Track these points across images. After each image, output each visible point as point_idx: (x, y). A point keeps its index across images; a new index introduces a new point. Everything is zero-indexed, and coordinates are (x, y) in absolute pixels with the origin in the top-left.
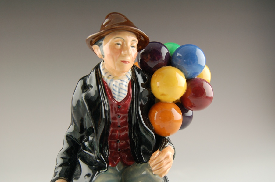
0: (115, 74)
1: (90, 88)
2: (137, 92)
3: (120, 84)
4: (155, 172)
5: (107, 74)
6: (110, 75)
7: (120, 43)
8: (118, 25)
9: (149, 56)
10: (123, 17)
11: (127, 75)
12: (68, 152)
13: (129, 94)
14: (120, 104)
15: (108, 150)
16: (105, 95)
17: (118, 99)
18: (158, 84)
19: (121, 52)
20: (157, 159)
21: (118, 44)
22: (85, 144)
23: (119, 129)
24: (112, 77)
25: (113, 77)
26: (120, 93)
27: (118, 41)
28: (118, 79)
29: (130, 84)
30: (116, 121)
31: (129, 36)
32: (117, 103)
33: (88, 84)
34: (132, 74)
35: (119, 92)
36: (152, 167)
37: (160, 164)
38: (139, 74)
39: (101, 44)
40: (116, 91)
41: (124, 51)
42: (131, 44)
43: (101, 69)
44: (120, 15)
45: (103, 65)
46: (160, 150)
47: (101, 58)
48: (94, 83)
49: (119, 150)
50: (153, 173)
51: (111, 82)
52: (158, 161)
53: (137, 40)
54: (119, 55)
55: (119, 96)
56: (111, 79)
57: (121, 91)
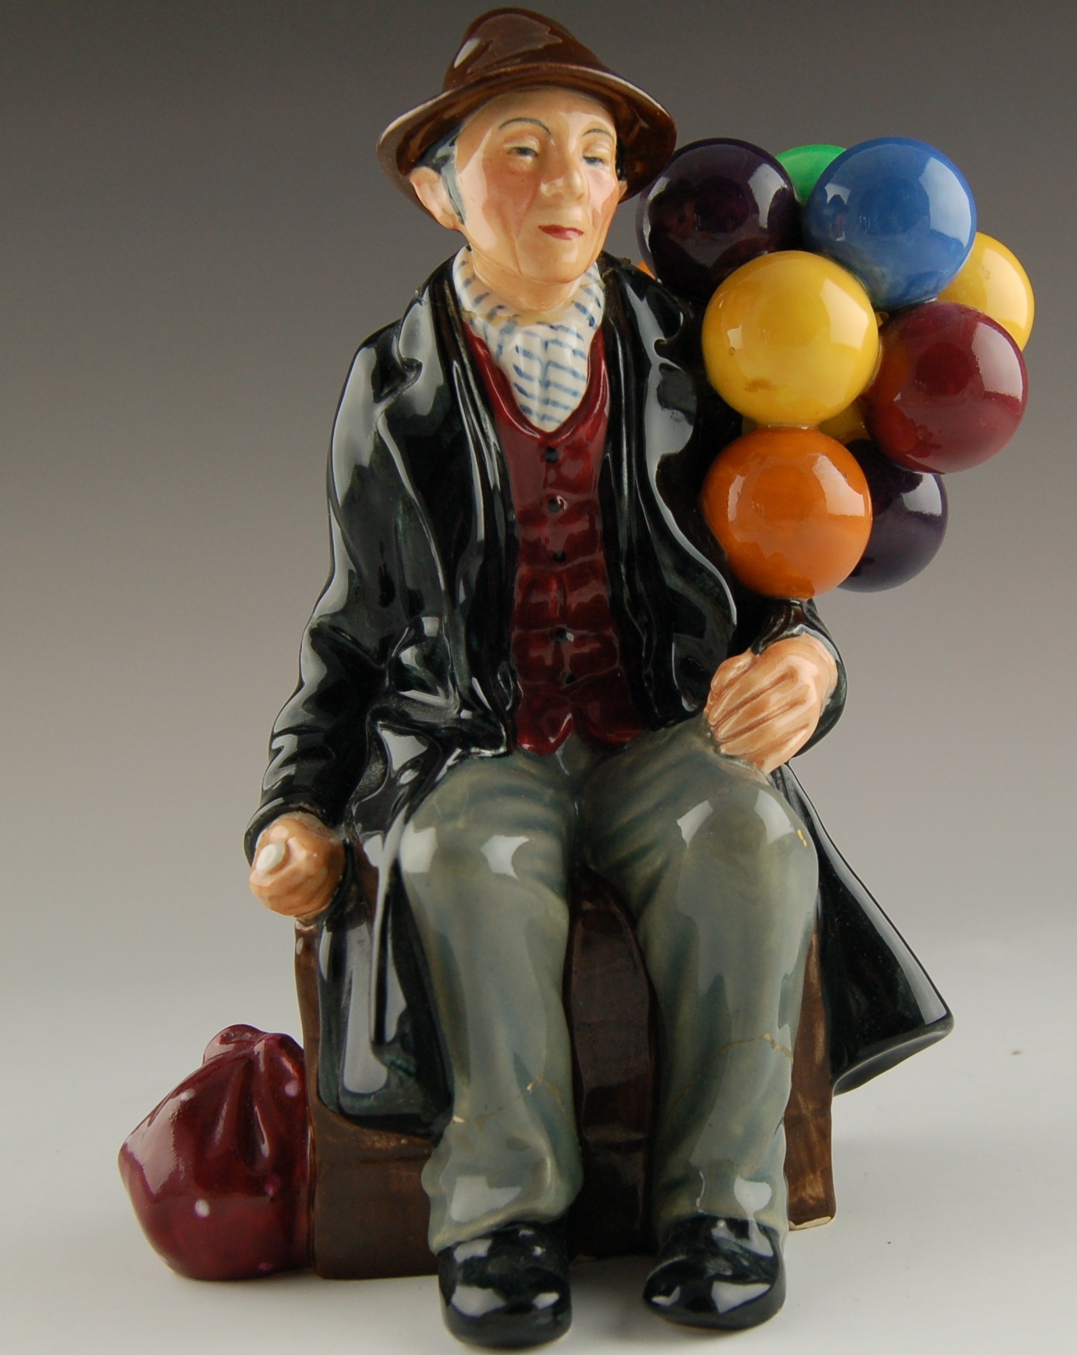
0: (524, 301)
1: (412, 375)
2: (633, 386)
3: (546, 344)
4: (730, 744)
5: (483, 303)
6: (500, 307)
7: (533, 144)
8: (518, 60)
9: (689, 211)
10: (544, 26)
11: (582, 303)
12: (323, 699)
13: (593, 392)
14: (552, 444)
15: (515, 681)
16: (479, 403)
17: (543, 418)
18: (734, 336)
19: (537, 186)
20: (737, 686)
21: (524, 151)
22: (405, 662)
23: (560, 568)
24: (510, 315)
25: (516, 316)
26: (551, 388)
27: (520, 136)
28: (539, 323)
29: (600, 345)
30: (545, 532)
31: (569, 110)
32: (538, 436)
33: (398, 361)
34: (607, 298)
35: (546, 384)
36: (717, 726)
37: (752, 705)
38: (641, 298)
39: (446, 159)
40: (529, 378)
41: (551, 179)
42: (586, 149)
43: (458, 279)
44: (527, 19)
45: (464, 263)
46: (755, 651)
47: (452, 226)
48: (425, 349)
49: (569, 681)
50: (723, 750)
51: (506, 337)
52: (741, 692)
53: (612, 130)
54: (526, 202)
55: (546, 402)
56: (503, 324)
57: (554, 375)
